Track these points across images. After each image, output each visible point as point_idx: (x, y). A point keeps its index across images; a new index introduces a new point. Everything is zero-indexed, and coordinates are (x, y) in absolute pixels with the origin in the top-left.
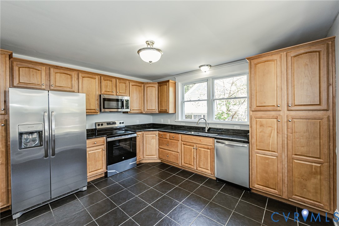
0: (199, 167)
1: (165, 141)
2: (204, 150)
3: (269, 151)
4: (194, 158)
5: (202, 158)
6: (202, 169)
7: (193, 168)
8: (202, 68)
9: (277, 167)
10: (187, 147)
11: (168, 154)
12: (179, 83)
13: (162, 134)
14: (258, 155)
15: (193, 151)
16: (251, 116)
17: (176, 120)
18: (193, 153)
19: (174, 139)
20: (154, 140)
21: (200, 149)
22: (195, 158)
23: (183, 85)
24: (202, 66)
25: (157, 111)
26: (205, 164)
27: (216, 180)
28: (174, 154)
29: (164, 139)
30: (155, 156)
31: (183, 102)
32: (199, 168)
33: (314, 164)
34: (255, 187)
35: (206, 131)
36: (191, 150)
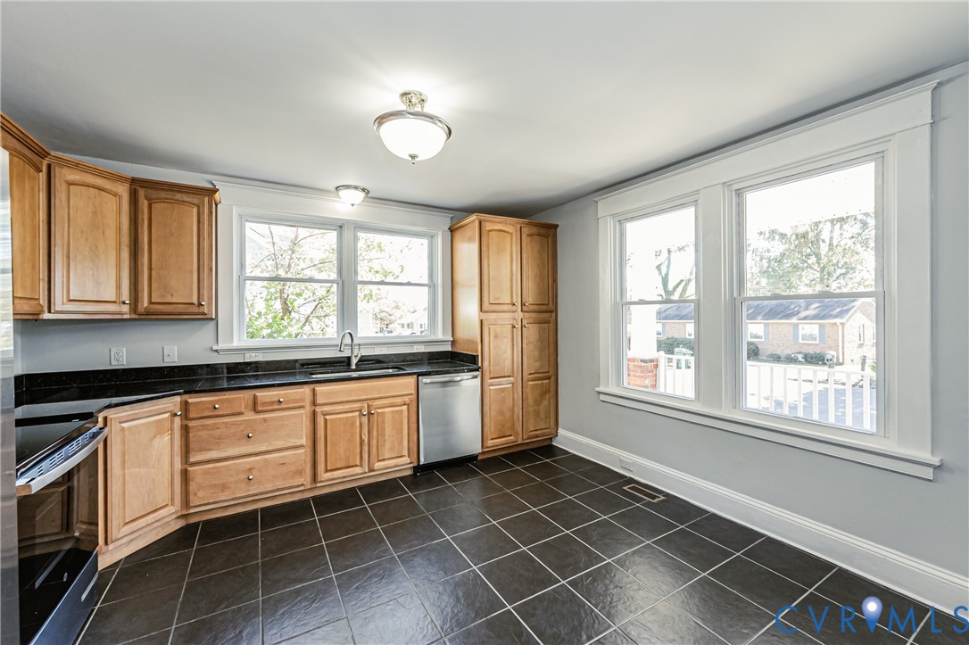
0: (379, 461)
1: (234, 424)
2: (393, 412)
3: (504, 377)
4: (362, 441)
5: (386, 434)
6: (386, 462)
7: (360, 472)
8: (343, 193)
9: (513, 399)
10: (340, 418)
11: (250, 470)
12: (235, 211)
13: (217, 402)
14: (491, 388)
15: (358, 424)
16: (482, 321)
17: (221, 346)
18: (358, 431)
19: (283, 406)
20: (167, 438)
21: (379, 411)
22: (366, 441)
23: (244, 219)
24: (348, 187)
25: (126, 309)
26: (396, 444)
27: (414, 475)
28: (282, 457)
29: (226, 420)
30: (171, 509)
31: (243, 279)
32: (378, 465)
33: (545, 381)
34: (489, 445)
35: (354, 367)
36: (353, 424)
